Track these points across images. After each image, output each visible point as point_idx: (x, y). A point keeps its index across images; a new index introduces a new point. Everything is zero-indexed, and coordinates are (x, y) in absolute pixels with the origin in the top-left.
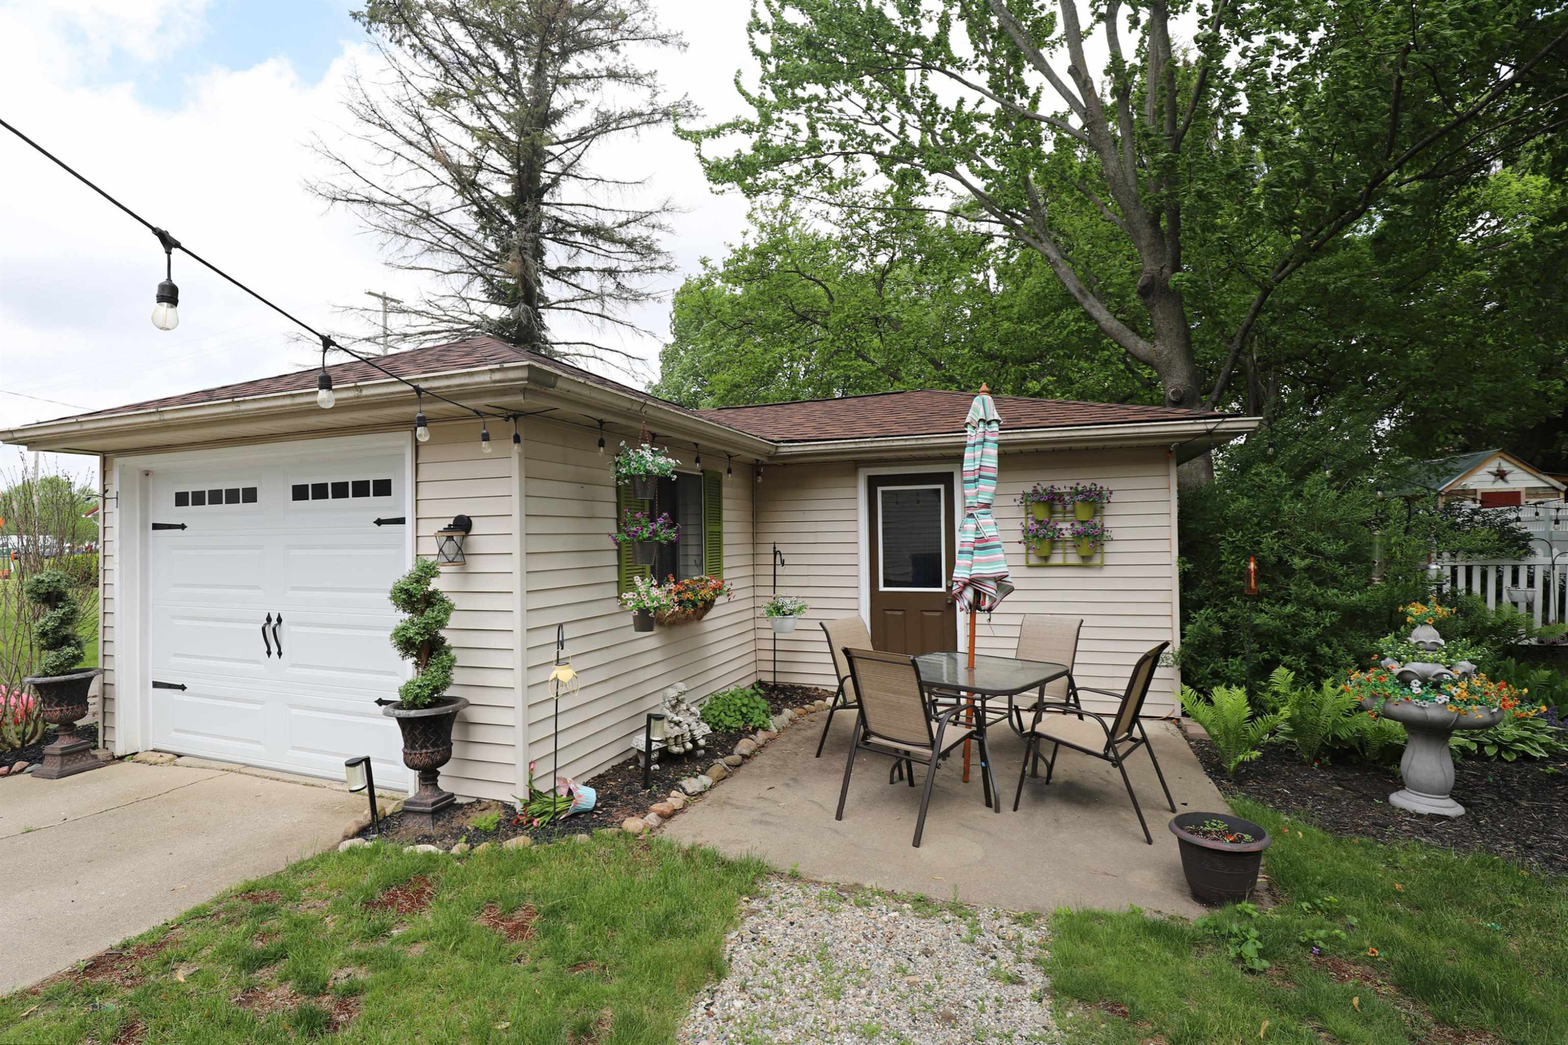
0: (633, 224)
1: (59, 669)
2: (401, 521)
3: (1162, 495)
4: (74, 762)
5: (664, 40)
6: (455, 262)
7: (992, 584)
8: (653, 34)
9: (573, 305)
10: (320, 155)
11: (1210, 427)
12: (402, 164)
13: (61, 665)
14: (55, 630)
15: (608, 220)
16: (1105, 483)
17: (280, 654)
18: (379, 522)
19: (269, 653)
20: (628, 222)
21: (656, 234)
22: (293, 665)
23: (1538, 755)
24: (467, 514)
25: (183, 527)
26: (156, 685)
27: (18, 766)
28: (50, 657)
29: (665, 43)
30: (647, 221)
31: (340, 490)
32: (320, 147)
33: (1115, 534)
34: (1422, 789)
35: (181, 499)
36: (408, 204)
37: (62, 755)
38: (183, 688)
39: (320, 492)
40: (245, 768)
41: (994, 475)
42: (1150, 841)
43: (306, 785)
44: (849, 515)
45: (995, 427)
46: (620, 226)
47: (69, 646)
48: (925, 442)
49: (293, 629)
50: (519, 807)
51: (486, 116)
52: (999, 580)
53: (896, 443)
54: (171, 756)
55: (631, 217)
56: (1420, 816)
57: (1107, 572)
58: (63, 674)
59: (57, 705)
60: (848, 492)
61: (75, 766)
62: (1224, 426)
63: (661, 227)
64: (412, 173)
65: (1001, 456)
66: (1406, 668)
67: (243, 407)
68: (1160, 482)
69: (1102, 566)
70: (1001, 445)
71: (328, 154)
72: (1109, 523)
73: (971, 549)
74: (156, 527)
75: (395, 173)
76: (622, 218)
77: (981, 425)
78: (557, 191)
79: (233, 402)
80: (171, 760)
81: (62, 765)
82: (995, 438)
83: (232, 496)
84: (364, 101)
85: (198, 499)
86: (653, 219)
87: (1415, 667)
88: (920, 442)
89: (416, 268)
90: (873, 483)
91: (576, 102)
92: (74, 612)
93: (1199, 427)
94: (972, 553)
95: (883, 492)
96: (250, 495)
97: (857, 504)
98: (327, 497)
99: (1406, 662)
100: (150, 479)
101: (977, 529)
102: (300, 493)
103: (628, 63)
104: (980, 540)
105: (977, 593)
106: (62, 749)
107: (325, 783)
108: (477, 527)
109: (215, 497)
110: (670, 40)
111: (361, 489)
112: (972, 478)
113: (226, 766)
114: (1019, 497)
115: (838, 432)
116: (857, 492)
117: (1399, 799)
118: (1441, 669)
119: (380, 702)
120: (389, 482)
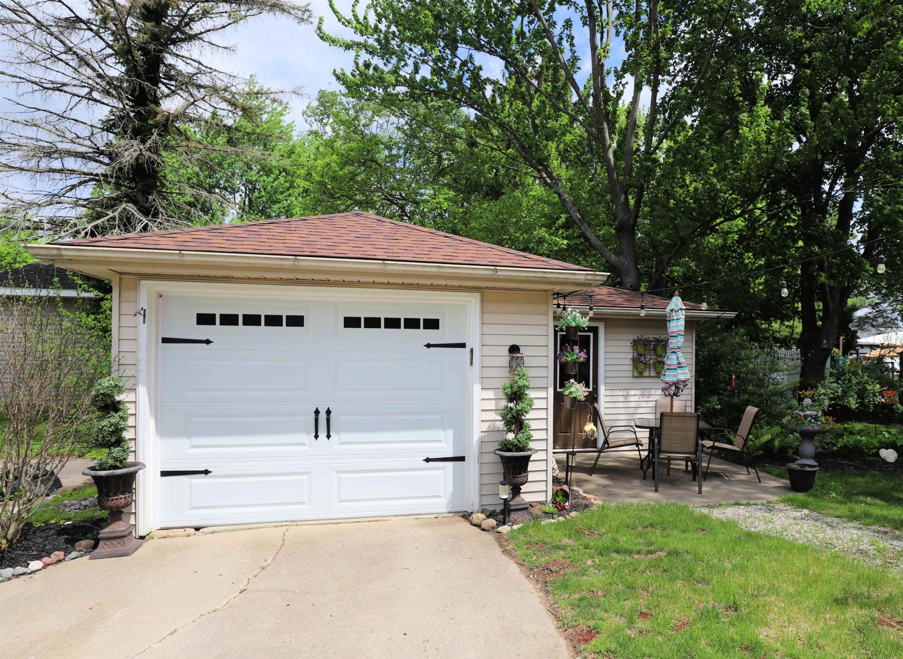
2: (461, 345)
11: (719, 315)
18: (428, 346)
22: (342, 443)
24: (518, 344)
25: (208, 342)
26: (167, 473)
31: (393, 323)
35: (206, 319)
37: (125, 536)
38: (206, 472)
39: (373, 323)
41: (683, 334)
49: (344, 417)
50: (549, 503)
52: (684, 382)
54: (190, 530)
62: (724, 315)
73: (676, 367)
74: (166, 341)
80: (196, 532)
82: (684, 317)
83: (274, 321)
85: (229, 320)
87: (808, 413)
93: (716, 314)
94: (676, 370)
96: (296, 321)
98: (380, 327)
102: (351, 322)
104: (679, 363)
105: (676, 387)
106: (124, 531)
108: (524, 351)
111: (412, 323)
112: (675, 335)
114: (632, 342)
119: (428, 460)
120: (437, 321)
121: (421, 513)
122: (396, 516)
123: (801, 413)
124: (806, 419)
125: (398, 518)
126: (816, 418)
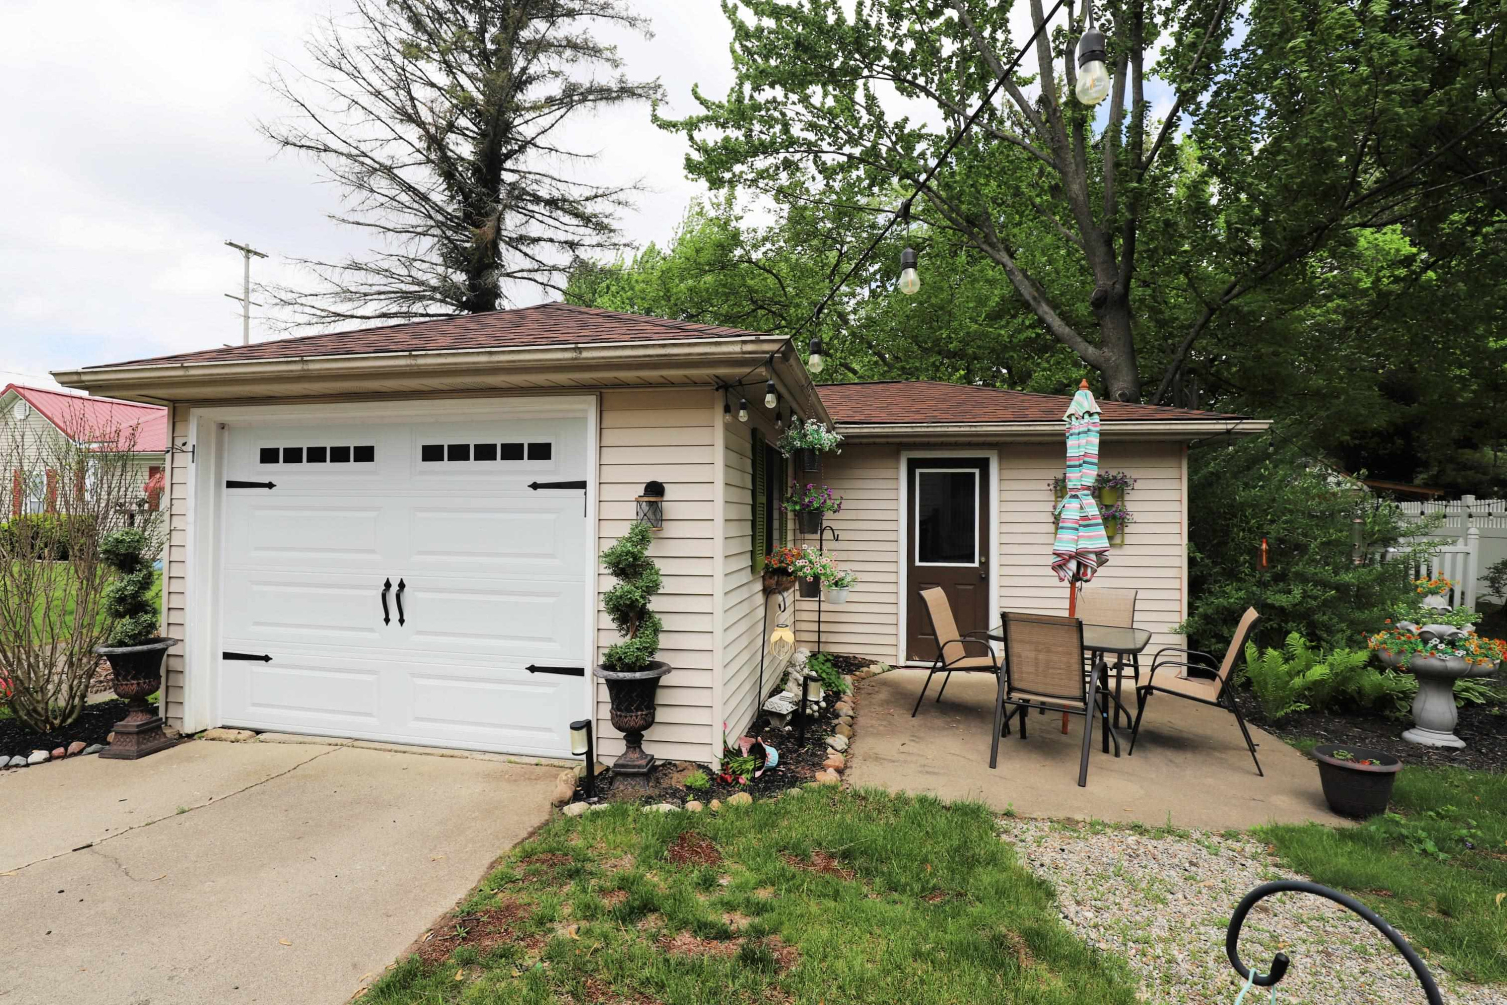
0: (599, 199)
1: (137, 639)
2: (582, 485)
3: (1175, 484)
4: (148, 741)
5: (632, 22)
6: (410, 219)
7: (1093, 557)
8: (624, 14)
9: (532, 275)
10: (278, 94)
11: (1230, 427)
12: (358, 114)
13: (140, 633)
14: (135, 595)
15: (575, 193)
16: (1131, 473)
17: (402, 621)
18: (535, 486)
19: (387, 620)
20: (596, 196)
21: (620, 211)
22: (419, 633)
23: (1479, 701)
24: (659, 480)
25: (270, 485)
26: (227, 656)
27: (75, 746)
28: (126, 624)
29: (632, 25)
30: (614, 197)
31: (485, 452)
32: (281, 85)
33: (1137, 517)
34: (1431, 726)
35: (269, 456)
36: (367, 156)
37: (138, 733)
38: (267, 659)
39: (459, 453)
40: (354, 741)
41: (1096, 461)
42: (1261, 775)
43: (442, 756)
44: (891, 495)
45: (1096, 418)
46: (587, 199)
47: (146, 613)
48: (978, 429)
49: (420, 595)
50: (716, 768)
51: (454, 74)
52: (1099, 554)
53: (950, 429)
54: (250, 733)
55: (600, 192)
56: (1437, 748)
57: (1127, 550)
58: (141, 644)
59: (133, 678)
60: (889, 473)
61: (150, 745)
62: (1240, 426)
63: (626, 204)
64: (368, 125)
65: (1102, 444)
66: (1425, 629)
67: (421, 361)
68: (1172, 472)
69: (1122, 545)
70: (1102, 434)
71: (288, 94)
72: (1130, 507)
73: (1076, 526)
74: (231, 484)
75: (349, 123)
76: (589, 193)
77: (1086, 416)
78: (522, 157)
79: (410, 356)
80: (251, 737)
81: (138, 743)
82: (1098, 429)
83: (340, 455)
84: (335, 43)
85: (293, 455)
86: (622, 196)
87: (1431, 628)
88: (973, 429)
89: (358, 224)
90: (913, 465)
91: (551, 72)
92: (150, 574)
93: (1221, 426)
94: (1077, 529)
95: (921, 474)
96: (365, 454)
97: (898, 484)
98: (468, 459)
99: (1424, 624)
100: (226, 433)
101: (1081, 508)
102: (432, 453)
103: (588, 36)
104: (1085, 518)
105: (1079, 565)
106: (138, 726)
107: (466, 754)
108: (670, 493)
109: (317, 455)
110: (638, 23)
111: (512, 452)
112: (1077, 463)
113: (333, 741)
114: (1051, 482)
115: (884, 416)
116: (898, 473)
117: (1414, 736)
118: (1453, 629)
119: (533, 669)
120: (548, 446)
121: (522, 752)
122: (485, 752)
123: (1413, 628)
124: (1425, 642)
125: (487, 757)
126: (1453, 643)
